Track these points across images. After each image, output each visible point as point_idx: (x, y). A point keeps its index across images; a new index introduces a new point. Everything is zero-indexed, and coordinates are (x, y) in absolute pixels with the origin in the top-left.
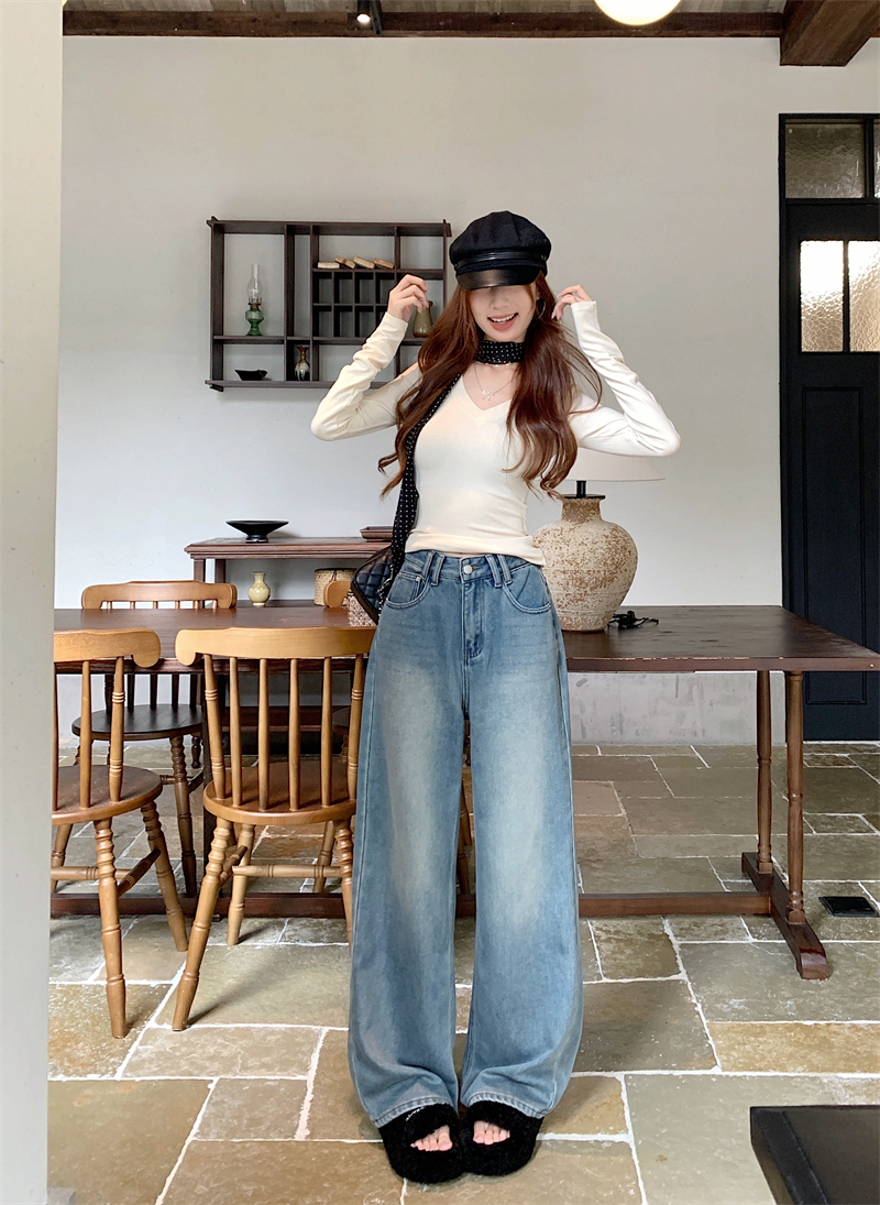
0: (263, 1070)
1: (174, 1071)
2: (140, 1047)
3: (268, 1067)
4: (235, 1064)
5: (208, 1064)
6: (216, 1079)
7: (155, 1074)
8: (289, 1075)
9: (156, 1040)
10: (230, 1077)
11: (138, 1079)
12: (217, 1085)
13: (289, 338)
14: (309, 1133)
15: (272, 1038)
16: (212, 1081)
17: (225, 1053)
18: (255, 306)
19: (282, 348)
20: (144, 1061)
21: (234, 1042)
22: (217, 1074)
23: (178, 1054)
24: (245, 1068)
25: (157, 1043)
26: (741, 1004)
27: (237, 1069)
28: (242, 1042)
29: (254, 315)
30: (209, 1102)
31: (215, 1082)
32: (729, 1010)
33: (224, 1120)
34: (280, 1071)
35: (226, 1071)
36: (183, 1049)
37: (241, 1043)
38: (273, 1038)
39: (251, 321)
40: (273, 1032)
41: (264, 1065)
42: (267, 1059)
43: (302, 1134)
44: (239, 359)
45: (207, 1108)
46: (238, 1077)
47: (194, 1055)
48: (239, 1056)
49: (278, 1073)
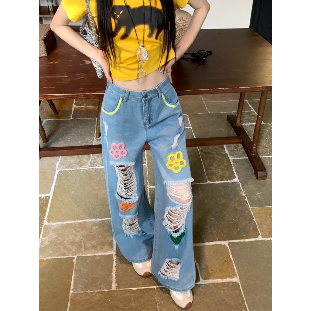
0: (94, 249)
1: (58, 253)
2: (43, 238)
4: (81, 246)
5: (71, 246)
6: (75, 257)
7: (51, 255)
8: (104, 252)
9: (49, 233)
10: (81, 255)
11: (45, 259)
12: (77, 260)
14: (117, 285)
15: (94, 228)
17: (77, 239)
20: (46, 247)
21: (79, 231)
22: (76, 254)
23: (58, 242)
24: (86, 249)
25: (49, 235)
26: (261, 195)
27: (83, 249)
30: (75, 270)
31: (76, 258)
32: (257, 199)
34: (100, 249)
35: (79, 251)
36: (60, 238)
37: (82, 232)
41: (94, 247)
42: (94, 242)
43: (114, 286)
46: (84, 255)
47: (65, 242)
48: (82, 241)
49: (100, 251)
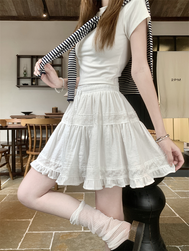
13: (32, 77)
18: (25, 71)
19: (30, 80)
29: (25, 73)
39: (24, 74)
44: (22, 82)
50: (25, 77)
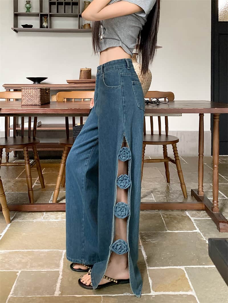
0: (40, 267)
1: (2, 268)
3: (42, 266)
4: (27, 265)
5: (16, 265)
6: (20, 271)
8: (51, 269)
10: (26, 270)
12: (21, 273)
16: (18, 272)
17: (23, 261)
22: (20, 269)
23: (4, 261)
24: (32, 267)
27: (28, 267)
28: (31, 257)
30: (17, 280)
33: (24, 288)
34: (46, 267)
35: (24, 268)
36: (6, 260)
37: (29, 257)
38: (42, 255)
40: (42, 253)
41: (39, 265)
42: (40, 263)
43: (57, 293)
45: (17, 283)
46: (29, 270)
47: (10, 262)
48: (29, 262)
49: (46, 268)
50: (28, 13)
